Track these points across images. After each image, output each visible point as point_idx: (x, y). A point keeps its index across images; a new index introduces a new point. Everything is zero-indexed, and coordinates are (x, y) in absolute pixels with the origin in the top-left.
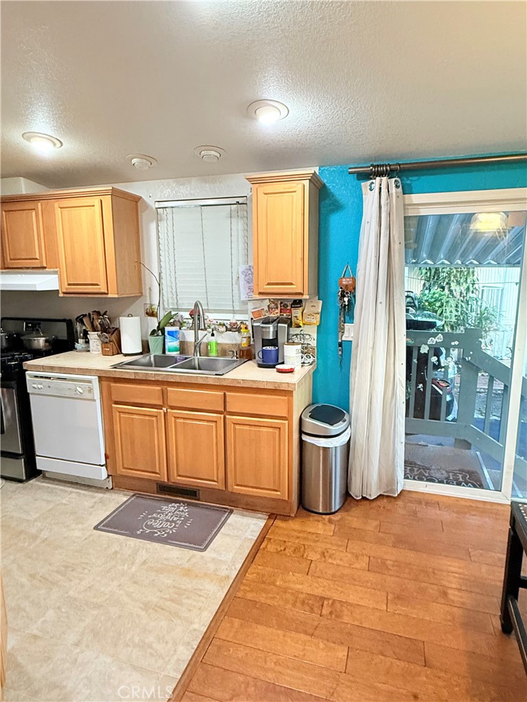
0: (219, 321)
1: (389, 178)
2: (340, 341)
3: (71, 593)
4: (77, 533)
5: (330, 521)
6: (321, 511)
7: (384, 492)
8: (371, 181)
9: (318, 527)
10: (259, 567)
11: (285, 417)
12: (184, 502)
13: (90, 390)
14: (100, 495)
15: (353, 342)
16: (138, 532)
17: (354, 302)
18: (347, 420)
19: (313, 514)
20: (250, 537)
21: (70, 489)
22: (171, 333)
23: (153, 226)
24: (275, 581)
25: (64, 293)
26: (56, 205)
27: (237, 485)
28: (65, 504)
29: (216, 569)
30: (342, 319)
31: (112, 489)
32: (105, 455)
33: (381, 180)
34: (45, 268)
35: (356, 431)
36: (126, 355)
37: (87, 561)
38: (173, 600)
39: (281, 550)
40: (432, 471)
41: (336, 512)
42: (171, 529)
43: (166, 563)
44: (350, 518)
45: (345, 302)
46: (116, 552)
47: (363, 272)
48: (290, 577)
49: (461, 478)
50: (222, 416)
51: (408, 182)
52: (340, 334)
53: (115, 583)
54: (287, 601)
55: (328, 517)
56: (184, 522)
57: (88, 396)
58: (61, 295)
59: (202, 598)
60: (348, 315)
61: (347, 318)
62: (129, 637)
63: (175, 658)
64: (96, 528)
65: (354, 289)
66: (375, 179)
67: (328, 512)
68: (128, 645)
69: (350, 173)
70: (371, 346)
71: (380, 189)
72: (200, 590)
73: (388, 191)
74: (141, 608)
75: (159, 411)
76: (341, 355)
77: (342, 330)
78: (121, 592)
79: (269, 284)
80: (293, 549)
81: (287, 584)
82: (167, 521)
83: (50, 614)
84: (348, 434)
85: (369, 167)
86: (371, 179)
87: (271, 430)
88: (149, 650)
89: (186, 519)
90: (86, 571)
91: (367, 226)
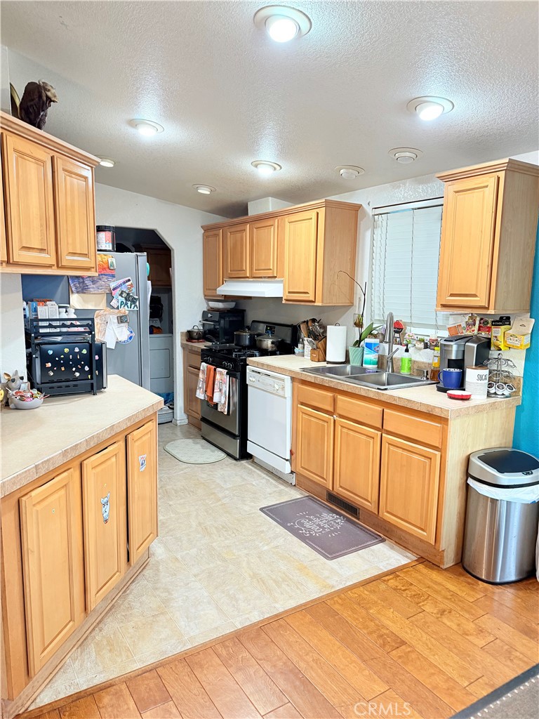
0: (419, 337)
3: (214, 544)
4: (247, 508)
5: (484, 589)
9: (462, 588)
10: (366, 592)
11: (438, 447)
12: (344, 517)
13: (283, 388)
14: (282, 487)
16: (289, 524)
19: (469, 576)
20: (381, 567)
21: (264, 476)
22: (368, 346)
23: (369, 234)
24: (370, 608)
25: (287, 300)
26: (287, 220)
27: (388, 512)
28: (254, 485)
29: (328, 577)
31: (295, 485)
32: (291, 451)
34: (276, 277)
36: (328, 363)
37: (239, 529)
38: (275, 581)
39: (400, 589)
42: (316, 533)
43: (292, 555)
46: (262, 532)
48: (390, 613)
50: (380, 433)
53: (246, 551)
54: (366, 627)
56: (332, 532)
57: (281, 392)
58: (284, 302)
59: (298, 591)
62: (228, 587)
63: (247, 616)
64: (261, 510)
68: (223, 592)
72: (302, 585)
74: (250, 575)
75: (330, 417)
78: (245, 559)
79: (452, 295)
80: (413, 593)
81: (379, 616)
82: (319, 525)
83: (194, 551)
87: (422, 459)
88: (234, 602)
89: (336, 530)
90: (233, 535)
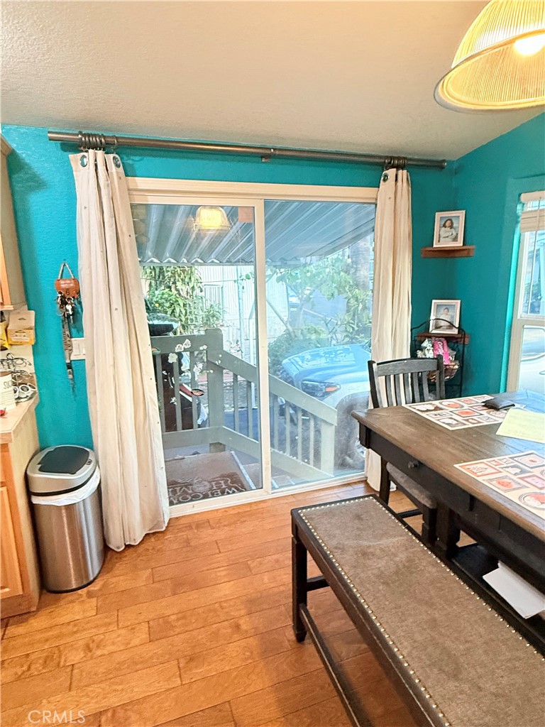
1: (107, 153)
2: (68, 361)
5: (90, 595)
6: (74, 587)
7: (150, 530)
8: (82, 154)
9: (74, 610)
11: (2, 482)
15: (86, 361)
17: (80, 310)
18: (93, 460)
19: (64, 595)
30: (67, 333)
33: (95, 154)
35: (106, 470)
40: (194, 486)
41: (95, 579)
44: (114, 580)
45: (68, 311)
47: (88, 272)
49: (223, 484)
51: (130, 162)
52: (67, 352)
55: (85, 590)
60: (75, 327)
61: (74, 331)
65: (79, 293)
66: (87, 152)
67: (85, 583)
69: (51, 139)
70: (112, 363)
71: (96, 165)
73: (107, 170)
76: (73, 379)
77: (69, 347)
80: (41, 661)
84: (97, 477)
85: (77, 135)
86: (82, 151)
91: (84, 213)
